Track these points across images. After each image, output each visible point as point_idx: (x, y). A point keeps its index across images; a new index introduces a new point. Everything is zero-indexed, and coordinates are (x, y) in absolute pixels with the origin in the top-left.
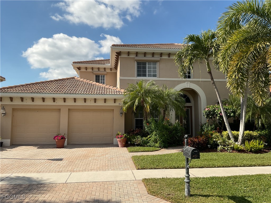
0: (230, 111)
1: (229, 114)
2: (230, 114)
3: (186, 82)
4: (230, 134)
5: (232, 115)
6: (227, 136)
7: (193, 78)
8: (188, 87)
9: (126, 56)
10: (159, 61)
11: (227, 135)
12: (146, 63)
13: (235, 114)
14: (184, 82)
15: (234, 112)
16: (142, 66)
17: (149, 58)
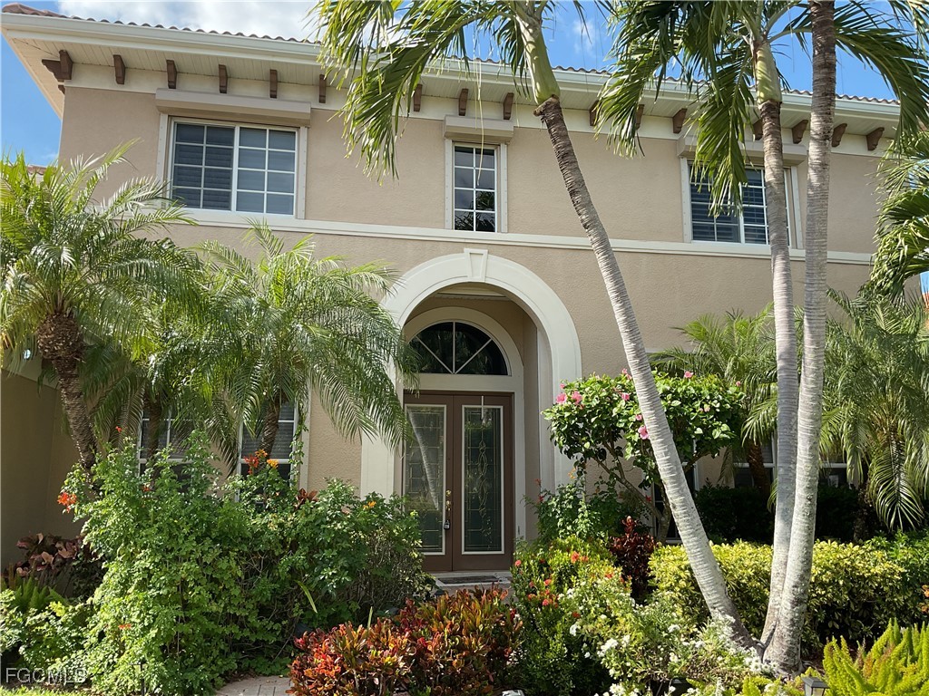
0: (707, 408)
1: (699, 431)
2: (708, 430)
3: (467, 250)
4: (703, 579)
5: (717, 434)
6: (684, 590)
7: (504, 228)
8: (478, 278)
9: (108, 83)
10: (308, 125)
11: (682, 583)
12: (232, 130)
13: (738, 433)
14: (458, 246)
15: (734, 417)
16: (205, 145)
17: (248, 99)
